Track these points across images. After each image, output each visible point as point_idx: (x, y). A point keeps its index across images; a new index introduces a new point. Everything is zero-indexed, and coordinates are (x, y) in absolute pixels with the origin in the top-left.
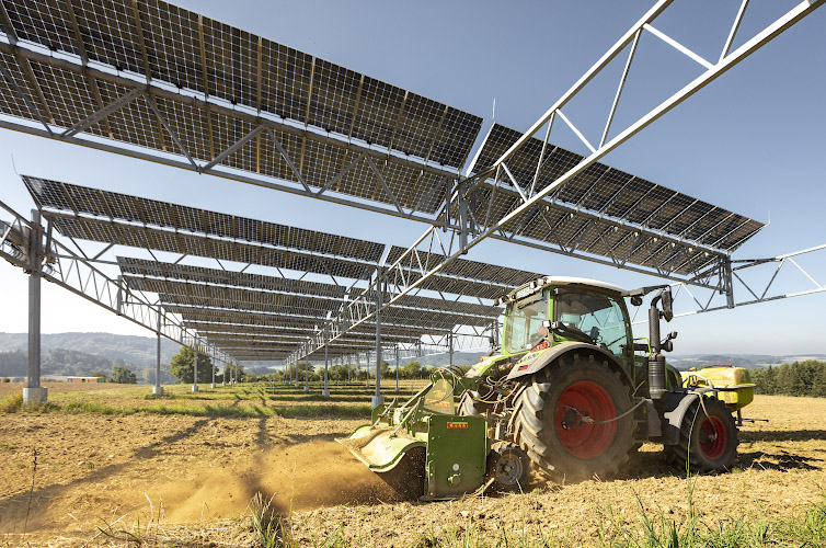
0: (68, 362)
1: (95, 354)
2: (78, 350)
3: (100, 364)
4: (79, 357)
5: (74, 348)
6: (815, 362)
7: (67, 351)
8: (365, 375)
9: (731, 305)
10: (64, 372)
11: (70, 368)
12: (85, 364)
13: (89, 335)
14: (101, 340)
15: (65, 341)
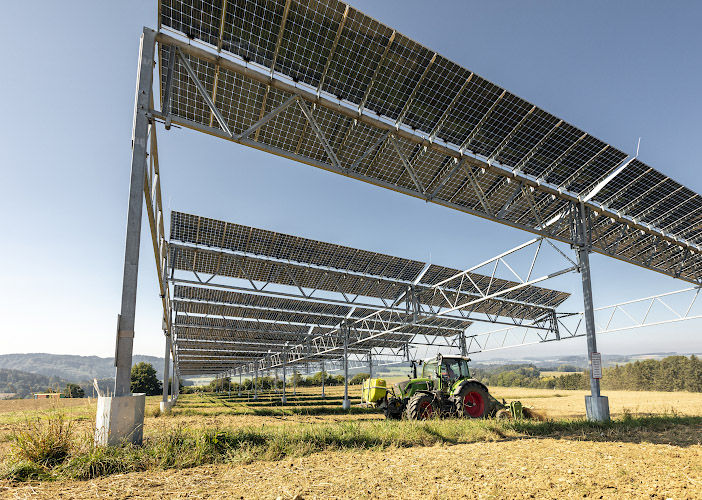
0: (10, 380)
1: (34, 372)
2: (19, 369)
3: (39, 382)
4: (20, 375)
5: (14, 368)
6: (653, 361)
7: (10, 371)
8: (281, 384)
9: (558, 338)
10: (6, 389)
11: (11, 386)
12: (26, 382)
13: (30, 355)
14: (40, 359)
15: (7, 361)
